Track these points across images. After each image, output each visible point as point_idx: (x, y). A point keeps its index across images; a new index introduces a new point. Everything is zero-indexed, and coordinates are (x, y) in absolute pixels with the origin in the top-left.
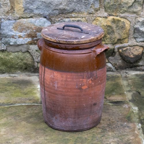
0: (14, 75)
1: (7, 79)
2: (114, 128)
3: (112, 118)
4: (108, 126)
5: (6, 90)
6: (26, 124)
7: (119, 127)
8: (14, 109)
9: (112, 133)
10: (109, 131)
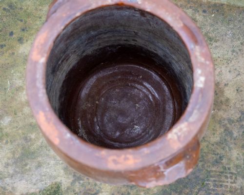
9: (238, 154)
10: (235, 144)
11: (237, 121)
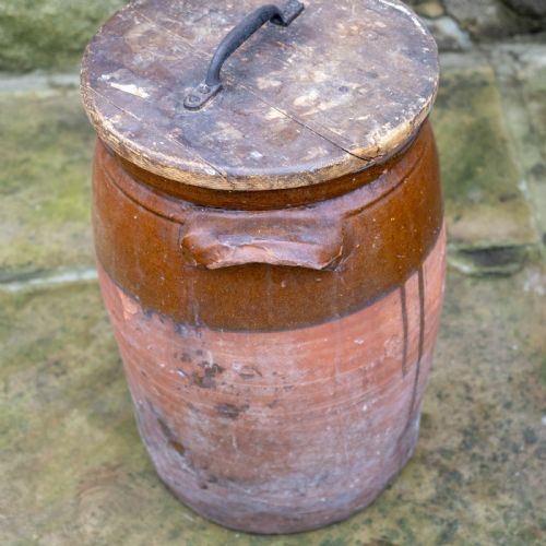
0: (65, 79)
1: (40, 101)
2: (495, 459)
3: (479, 382)
4: (465, 447)
5: (28, 179)
6: (87, 429)
7: (516, 450)
8: (43, 310)
9: (487, 510)
10: (473, 492)
11: (461, 450)
